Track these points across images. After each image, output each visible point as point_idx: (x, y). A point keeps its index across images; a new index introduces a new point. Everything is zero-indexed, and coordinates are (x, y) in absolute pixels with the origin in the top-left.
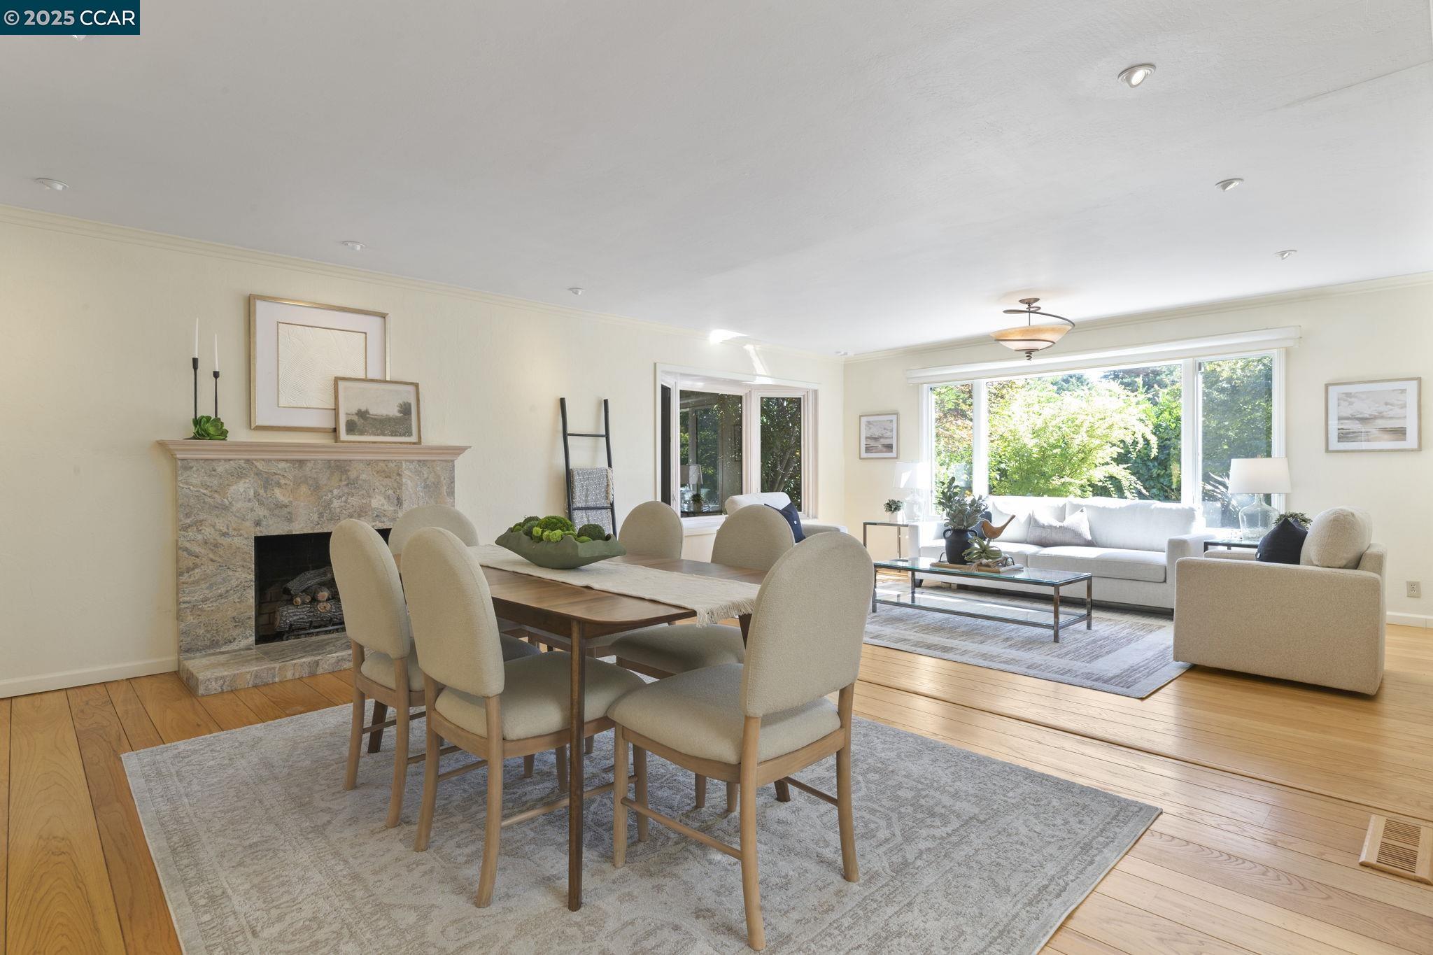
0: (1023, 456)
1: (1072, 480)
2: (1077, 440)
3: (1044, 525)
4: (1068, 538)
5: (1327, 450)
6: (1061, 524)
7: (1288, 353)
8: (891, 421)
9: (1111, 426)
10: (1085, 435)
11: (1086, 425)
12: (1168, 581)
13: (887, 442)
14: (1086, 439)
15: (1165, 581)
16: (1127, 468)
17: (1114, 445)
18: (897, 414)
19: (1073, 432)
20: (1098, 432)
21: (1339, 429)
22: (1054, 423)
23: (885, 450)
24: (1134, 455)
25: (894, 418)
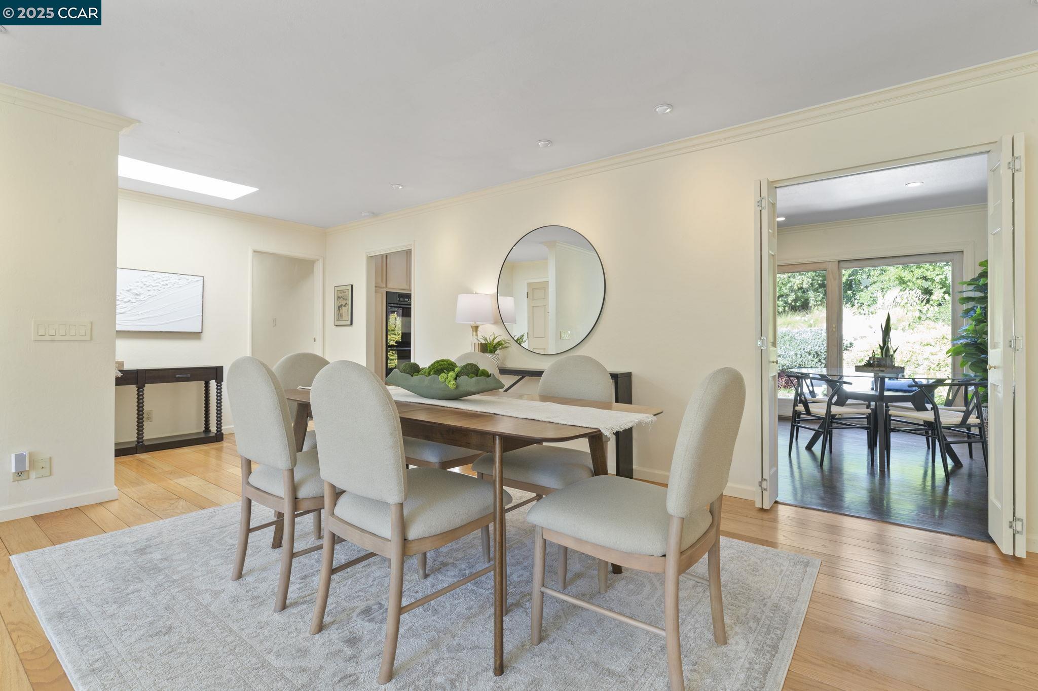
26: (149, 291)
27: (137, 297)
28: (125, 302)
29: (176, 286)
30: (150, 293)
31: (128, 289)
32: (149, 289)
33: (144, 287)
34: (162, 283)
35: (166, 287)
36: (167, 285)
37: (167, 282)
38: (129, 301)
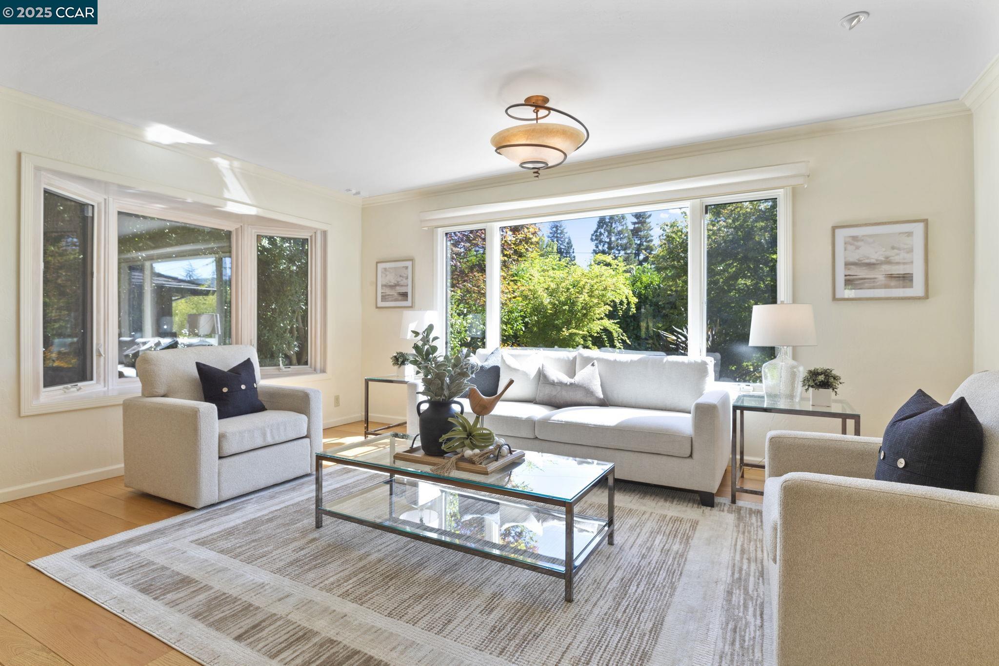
0: (541, 311)
1: (577, 331)
2: (580, 299)
3: (554, 381)
4: (579, 396)
5: (834, 299)
6: (572, 381)
7: (795, 193)
8: (407, 268)
9: (605, 289)
10: (586, 295)
11: (588, 287)
12: (694, 455)
13: (402, 290)
14: (587, 299)
15: (691, 456)
16: (617, 323)
17: (607, 304)
18: (412, 260)
19: (578, 292)
20: (596, 292)
21: (846, 276)
22: (563, 285)
23: (400, 298)
24: (621, 313)
25: (409, 264)
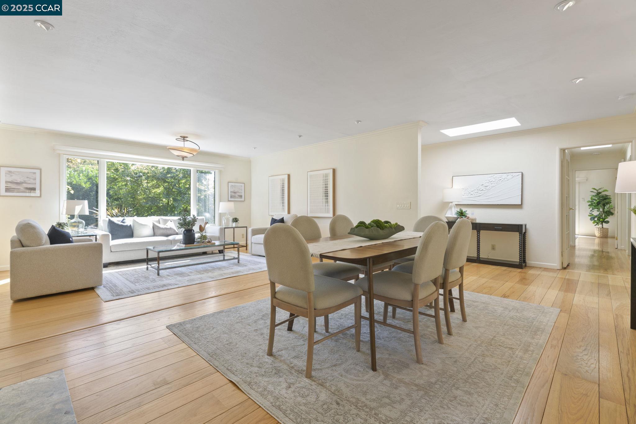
26: (492, 184)
27: (486, 188)
28: (481, 191)
29: (506, 179)
30: (492, 185)
31: (482, 184)
32: (492, 183)
33: (489, 182)
34: (499, 179)
35: (500, 181)
36: (501, 180)
37: (501, 179)
38: (482, 190)
